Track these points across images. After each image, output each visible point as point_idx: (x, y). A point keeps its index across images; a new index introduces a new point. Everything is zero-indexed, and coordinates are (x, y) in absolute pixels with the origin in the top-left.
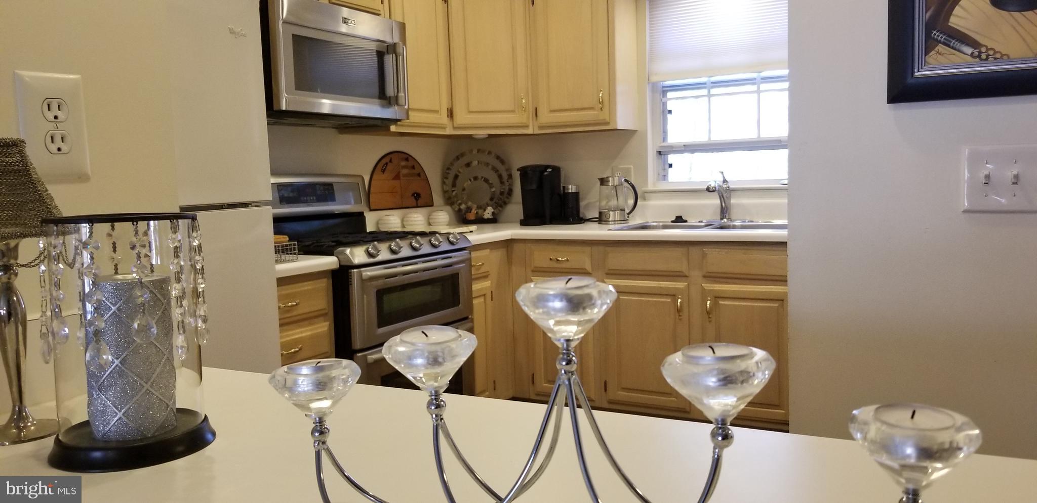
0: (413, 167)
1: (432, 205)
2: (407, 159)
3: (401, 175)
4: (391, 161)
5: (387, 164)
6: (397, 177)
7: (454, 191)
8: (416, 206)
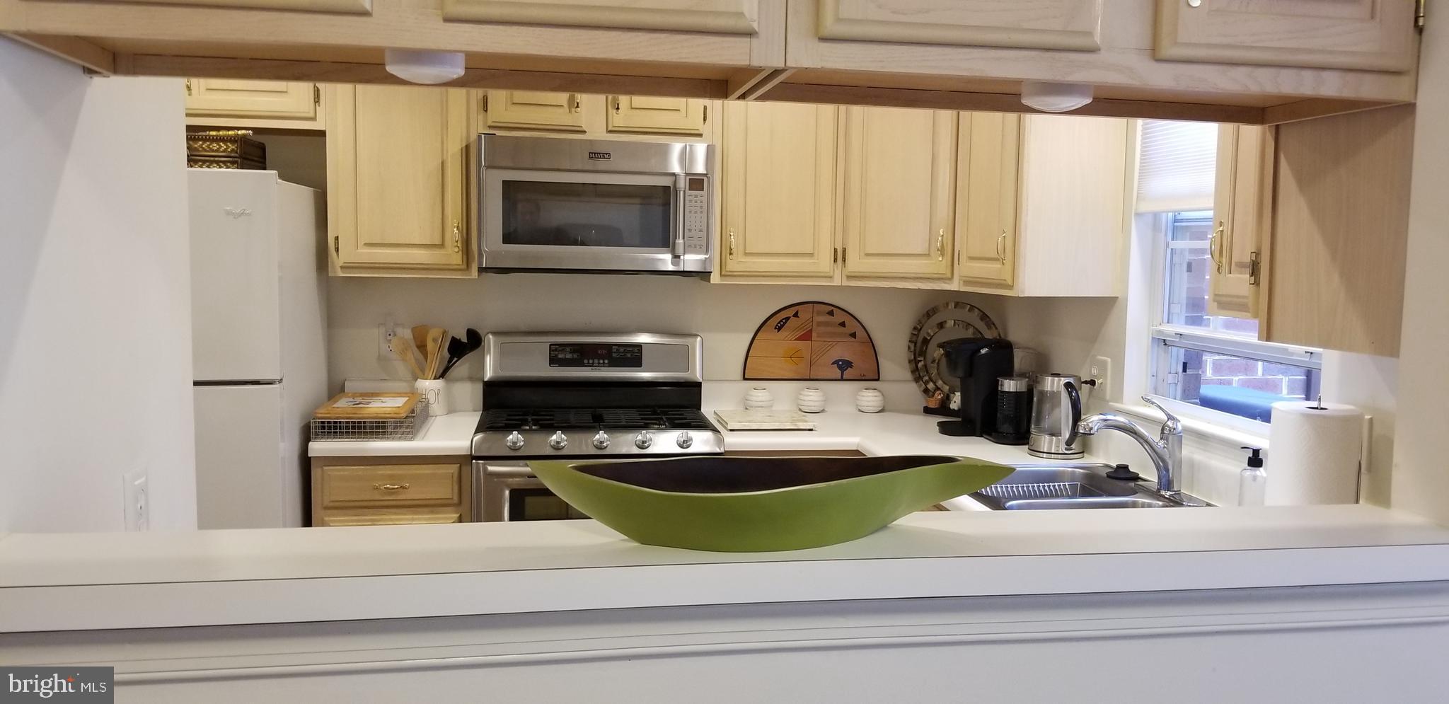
0: (843, 324)
1: (878, 380)
2: (831, 313)
3: (814, 335)
4: (796, 315)
5: (787, 319)
6: (806, 337)
7: (921, 361)
8: (840, 378)
